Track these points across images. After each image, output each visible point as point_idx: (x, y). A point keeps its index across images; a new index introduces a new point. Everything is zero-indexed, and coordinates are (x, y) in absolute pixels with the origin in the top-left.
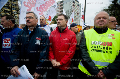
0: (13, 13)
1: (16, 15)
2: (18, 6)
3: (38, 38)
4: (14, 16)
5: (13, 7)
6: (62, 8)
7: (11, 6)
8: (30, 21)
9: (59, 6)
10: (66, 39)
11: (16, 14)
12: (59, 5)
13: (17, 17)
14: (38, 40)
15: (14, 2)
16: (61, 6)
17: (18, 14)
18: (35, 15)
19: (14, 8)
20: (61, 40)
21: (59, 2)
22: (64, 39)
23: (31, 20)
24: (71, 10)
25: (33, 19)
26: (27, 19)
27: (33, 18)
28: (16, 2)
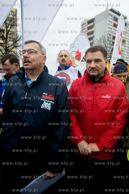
0: (9, 47)
1: (13, 50)
2: (17, 34)
3: (48, 95)
4: (10, 51)
5: (9, 36)
6: (92, 33)
7: (7, 36)
8: (30, 59)
9: (87, 29)
10: (108, 97)
11: (13, 48)
12: (86, 27)
13: (14, 52)
14: (47, 100)
15: (11, 28)
16: (89, 28)
17: (16, 47)
18: (41, 46)
19: (10, 38)
20: (98, 97)
21: (86, 22)
22: (103, 97)
23: (32, 56)
24: (110, 35)
25: (37, 55)
26: (25, 55)
27: (36, 52)
28: (13, 28)
